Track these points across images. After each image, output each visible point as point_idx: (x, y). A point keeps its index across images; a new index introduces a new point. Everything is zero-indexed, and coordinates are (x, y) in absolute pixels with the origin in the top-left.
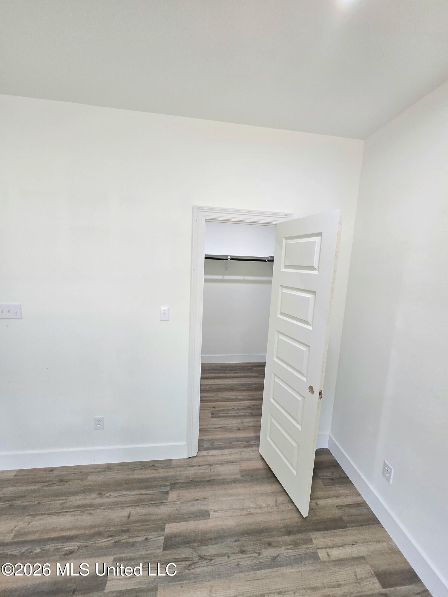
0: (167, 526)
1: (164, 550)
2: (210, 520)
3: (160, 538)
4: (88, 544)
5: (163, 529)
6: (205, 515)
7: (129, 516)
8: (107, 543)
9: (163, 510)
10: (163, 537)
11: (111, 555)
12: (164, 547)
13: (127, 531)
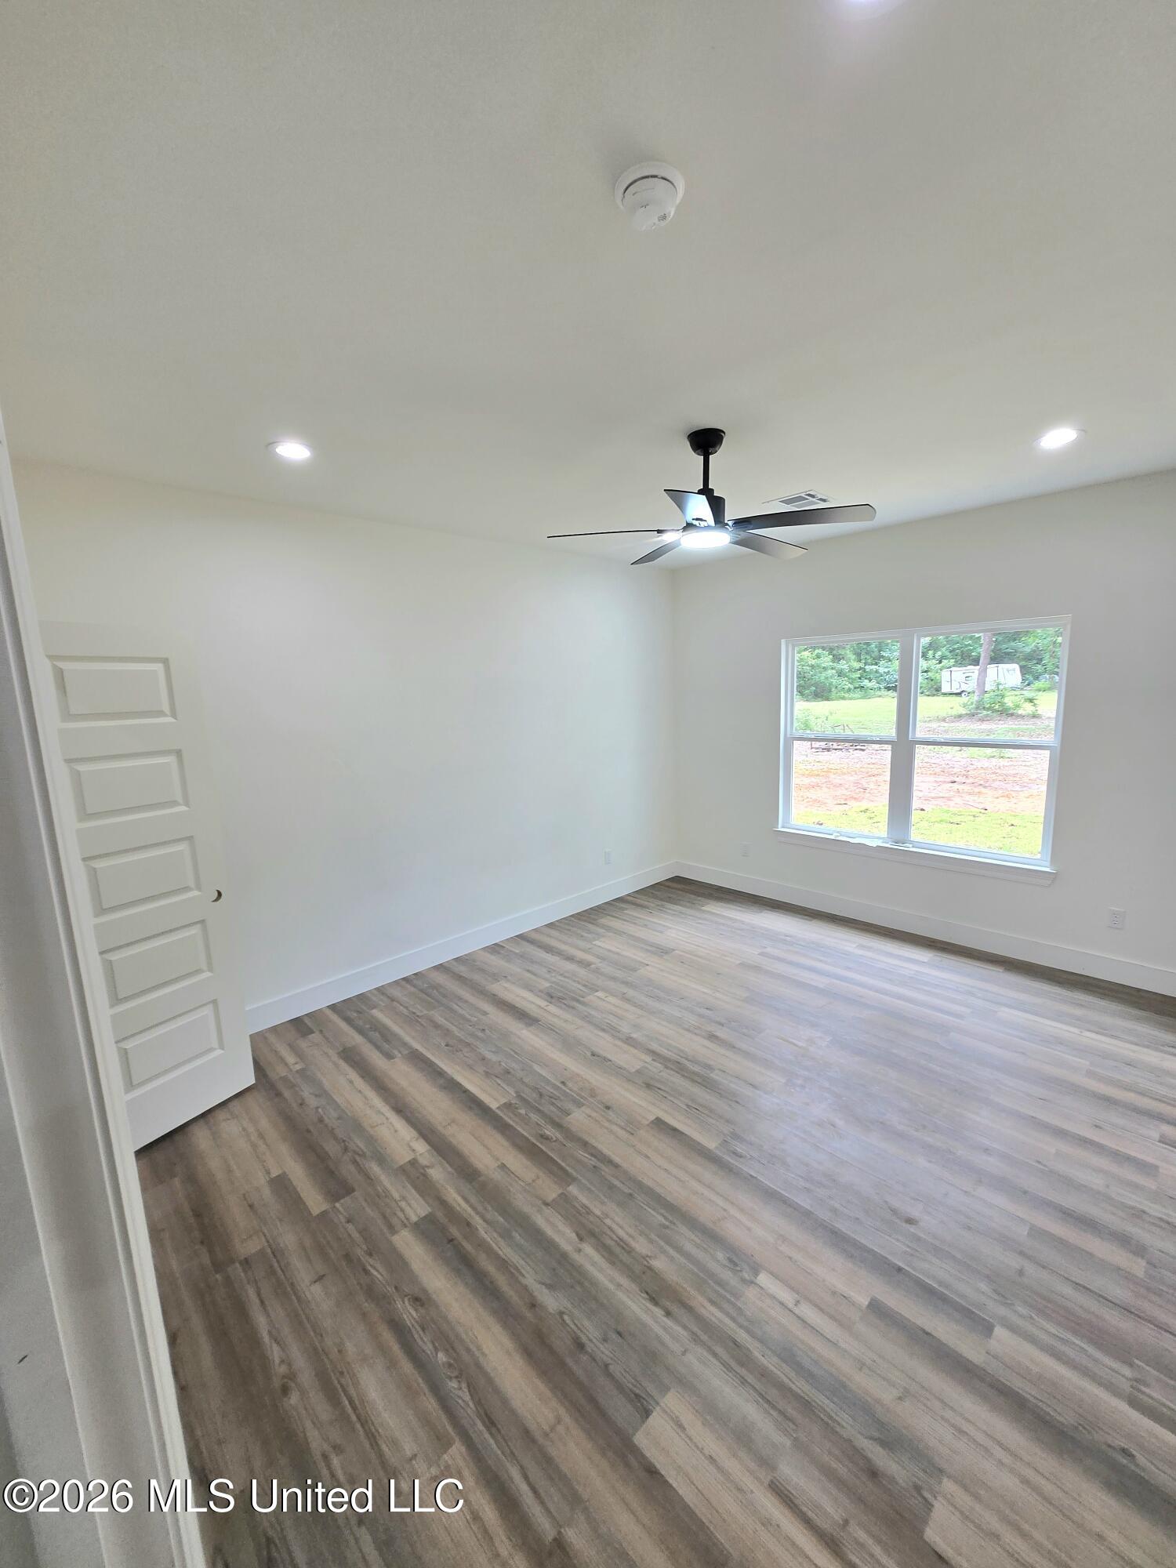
0: (316, 1211)
1: (353, 1190)
2: (286, 1171)
3: (341, 1209)
4: (391, 1290)
5: (324, 1214)
6: (281, 1185)
7: (320, 1278)
8: (378, 1266)
9: (289, 1238)
10: (337, 1205)
11: (390, 1243)
12: (350, 1193)
13: (347, 1257)
